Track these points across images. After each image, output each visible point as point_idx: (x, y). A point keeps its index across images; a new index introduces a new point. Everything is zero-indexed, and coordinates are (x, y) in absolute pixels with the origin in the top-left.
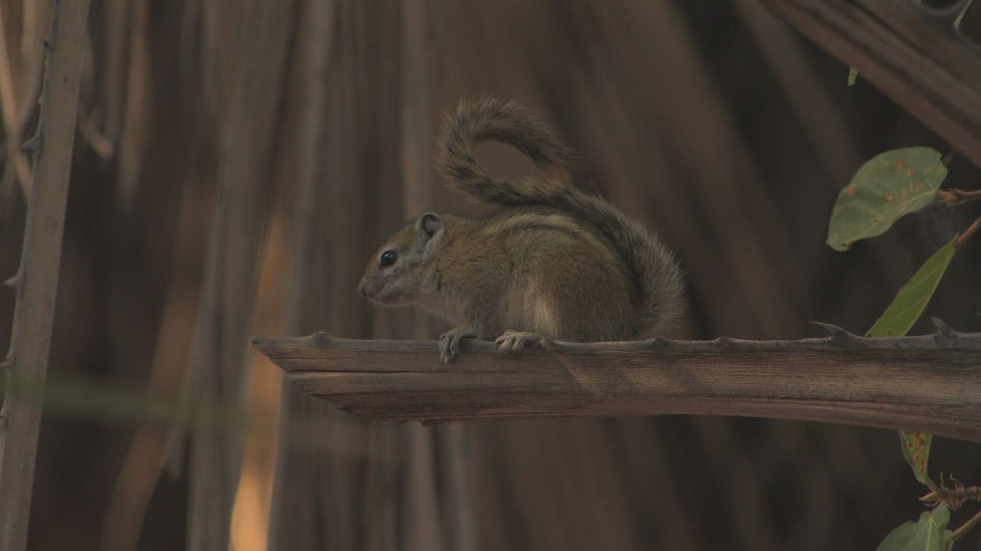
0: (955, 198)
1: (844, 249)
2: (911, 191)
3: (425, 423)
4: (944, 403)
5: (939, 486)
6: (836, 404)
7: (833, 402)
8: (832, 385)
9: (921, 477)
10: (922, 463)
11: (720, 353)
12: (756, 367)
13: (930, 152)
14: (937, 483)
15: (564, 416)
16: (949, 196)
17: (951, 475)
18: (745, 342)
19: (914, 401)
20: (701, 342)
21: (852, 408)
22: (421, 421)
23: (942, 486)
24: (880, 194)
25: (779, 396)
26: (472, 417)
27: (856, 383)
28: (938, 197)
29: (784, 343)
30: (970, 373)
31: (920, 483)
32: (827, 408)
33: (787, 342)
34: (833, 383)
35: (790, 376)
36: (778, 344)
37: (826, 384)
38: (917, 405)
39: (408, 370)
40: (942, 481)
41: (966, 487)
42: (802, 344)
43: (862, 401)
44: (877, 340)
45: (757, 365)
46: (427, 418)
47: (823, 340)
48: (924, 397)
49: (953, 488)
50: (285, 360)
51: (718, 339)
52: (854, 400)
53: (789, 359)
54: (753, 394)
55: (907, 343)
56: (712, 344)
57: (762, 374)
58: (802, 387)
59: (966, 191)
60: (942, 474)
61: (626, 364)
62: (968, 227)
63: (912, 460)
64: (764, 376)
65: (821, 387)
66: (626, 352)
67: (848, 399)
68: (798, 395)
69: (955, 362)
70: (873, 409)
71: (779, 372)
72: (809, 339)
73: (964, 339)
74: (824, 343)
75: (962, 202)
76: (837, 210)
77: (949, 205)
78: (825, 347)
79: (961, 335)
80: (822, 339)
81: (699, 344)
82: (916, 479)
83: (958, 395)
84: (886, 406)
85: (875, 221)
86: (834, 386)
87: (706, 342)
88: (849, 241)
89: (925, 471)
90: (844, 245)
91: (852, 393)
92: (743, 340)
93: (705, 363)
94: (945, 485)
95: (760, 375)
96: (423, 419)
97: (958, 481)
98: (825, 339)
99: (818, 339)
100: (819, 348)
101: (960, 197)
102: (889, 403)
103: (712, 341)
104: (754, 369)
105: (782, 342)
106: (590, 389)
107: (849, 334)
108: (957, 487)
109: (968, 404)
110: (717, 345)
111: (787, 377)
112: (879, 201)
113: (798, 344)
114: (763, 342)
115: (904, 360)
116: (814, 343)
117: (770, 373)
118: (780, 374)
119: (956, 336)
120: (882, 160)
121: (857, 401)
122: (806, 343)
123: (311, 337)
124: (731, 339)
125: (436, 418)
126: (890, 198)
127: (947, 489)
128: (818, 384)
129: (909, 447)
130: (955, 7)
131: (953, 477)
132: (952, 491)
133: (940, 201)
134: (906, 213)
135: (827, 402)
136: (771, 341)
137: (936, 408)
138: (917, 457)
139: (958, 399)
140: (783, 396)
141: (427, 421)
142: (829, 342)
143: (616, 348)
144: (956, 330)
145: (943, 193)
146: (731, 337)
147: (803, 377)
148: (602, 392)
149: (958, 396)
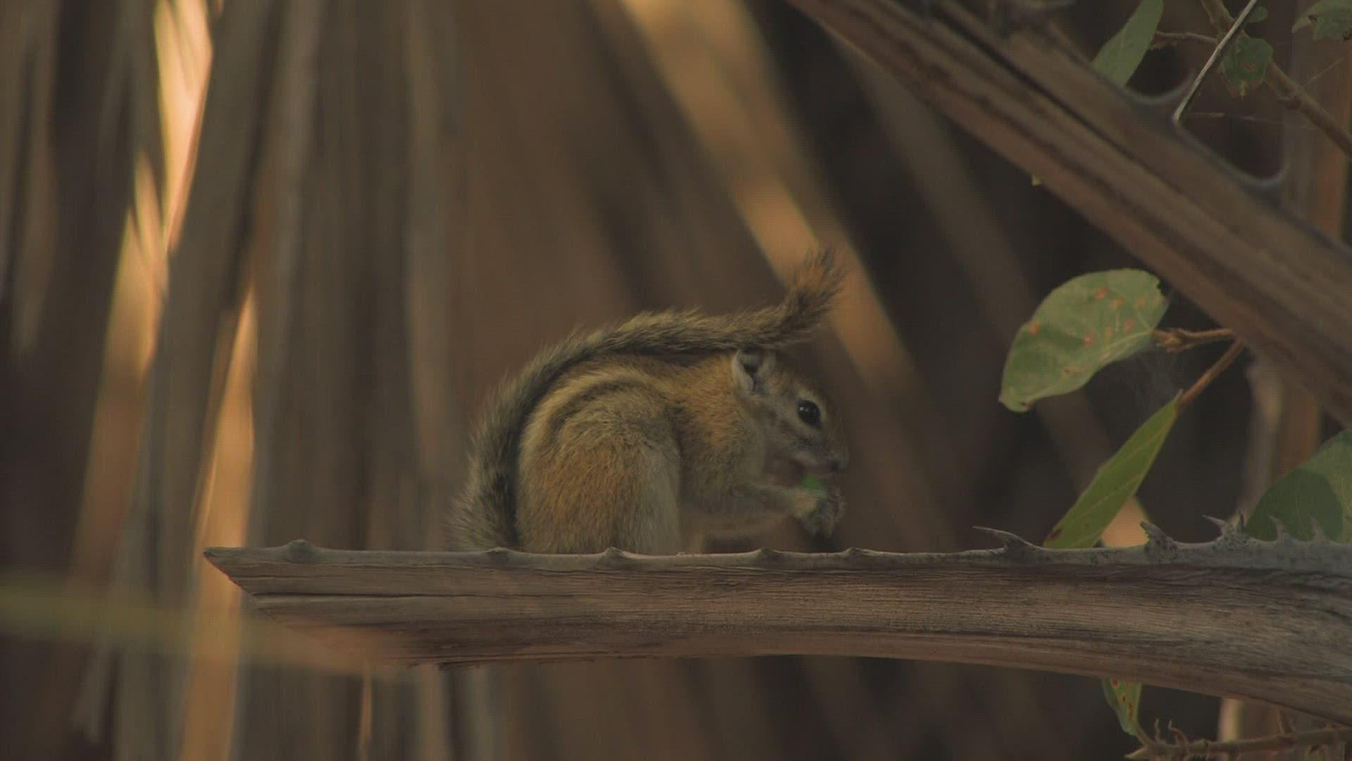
0: (1177, 341)
1: (1024, 409)
2: (1117, 330)
3: (443, 666)
4: (1160, 639)
5: (1153, 739)
6: (1010, 641)
7: (1006, 638)
8: (1004, 615)
9: (1130, 727)
10: (1131, 706)
11: (850, 570)
12: (900, 590)
13: (1143, 276)
14: (1151, 734)
15: (635, 657)
16: (1170, 338)
17: (1170, 724)
18: (884, 557)
19: (1116, 636)
20: (824, 554)
21: (1031, 646)
22: (437, 664)
23: (1157, 738)
24: (1074, 334)
25: (932, 629)
26: (510, 658)
27: (1037, 613)
28: (1154, 340)
29: (939, 556)
30: (1193, 598)
31: (1127, 734)
32: (999, 646)
33: (943, 555)
34: (1006, 613)
35: (947, 602)
36: (931, 558)
37: (996, 613)
38: (1121, 642)
39: (420, 593)
40: (1158, 731)
41: (1191, 740)
42: (963, 557)
43: (1046, 637)
44: (1067, 553)
45: (902, 586)
46: (445, 660)
47: (992, 552)
48: (1130, 632)
49: (1171, 741)
50: (249, 579)
51: (848, 550)
52: (1034, 635)
53: (946, 579)
54: (895, 627)
55: (1107, 557)
56: (839, 558)
57: (908, 599)
58: (962, 617)
59: (1194, 331)
60: (1157, 721)
61: (720, 585)
62: (1195, 380)
63: (1116, 703)
64: (910, 602)
65: (989, 617)
66: (719, 569)
67: (1026, 634)
68: (957, 629)
69: (1172, 583)
70: (1060, 647)
71: (932, 596)
72: (973, 551)
73: (1186, 550)
74: (993, 556)
75: (1188, 346)
76: (1013, 355)
77: (1169, 350)
78: (996, 562)
79: (1181, 546)
80: (991, 550)
81: (822, 558)
82: (1120, 728)
83: (1178, 628)
84: (1079, 643)
85: (1067, 371)
86: (1007, 616)
87: (831, 555)
88: (1029, 399)
89: (1135, 718)
90: (1024, 404)
91: (1031, 626)
92: (882, 553)
93: (829, 583)
94: (1162, 737)
95: (906, 601)
96: (440, 661)
97: (1180, 732)
98: (995, 551)
99: (984, 551)
100: (987, 562)
101: (1185, 340)
102: (1083, 639)
103: (839, 554)
104: (897, 592)
105: (935, 554)
106: (671, 619)
107: (1028, 543)
108: (1177, 740)
109: (1191, 641)
110: (846, 559)
111: (944, 603)
112: (1073, 344)
113: (958, 557)
114: (909, 555)
115: (1104, 580)
116: (979, 557)
117: (919, 597)
118: (933, 600)
119: (1174, 547)
120: (1076, 288)
121: (1039, 637)
122: (969, 557)
123: (285, 547)
124: (865, 550)
125: (459, 659)
126: (1087, 339)
127: (1163, 743)
128: (984, 612)
129: (1112, 685)
130: (1176, 93)
131: (1172, 726)
132: (1171, 746)
133: (1158, 345)
134: (1109, 361)
135: (998, 639)
136: (921, 554)
137: (1147, 646)
138: (1124, 699)
139: (1177, 633)
140: (938, 629)
141: (445, 664)
142: (1001, 555)
143: (707, 563)
144: (1175, 540)
145: (1163, 334)
146: (866, 548)
147: (965, 603)
148: (687, 623)
149: (1178, 630)
